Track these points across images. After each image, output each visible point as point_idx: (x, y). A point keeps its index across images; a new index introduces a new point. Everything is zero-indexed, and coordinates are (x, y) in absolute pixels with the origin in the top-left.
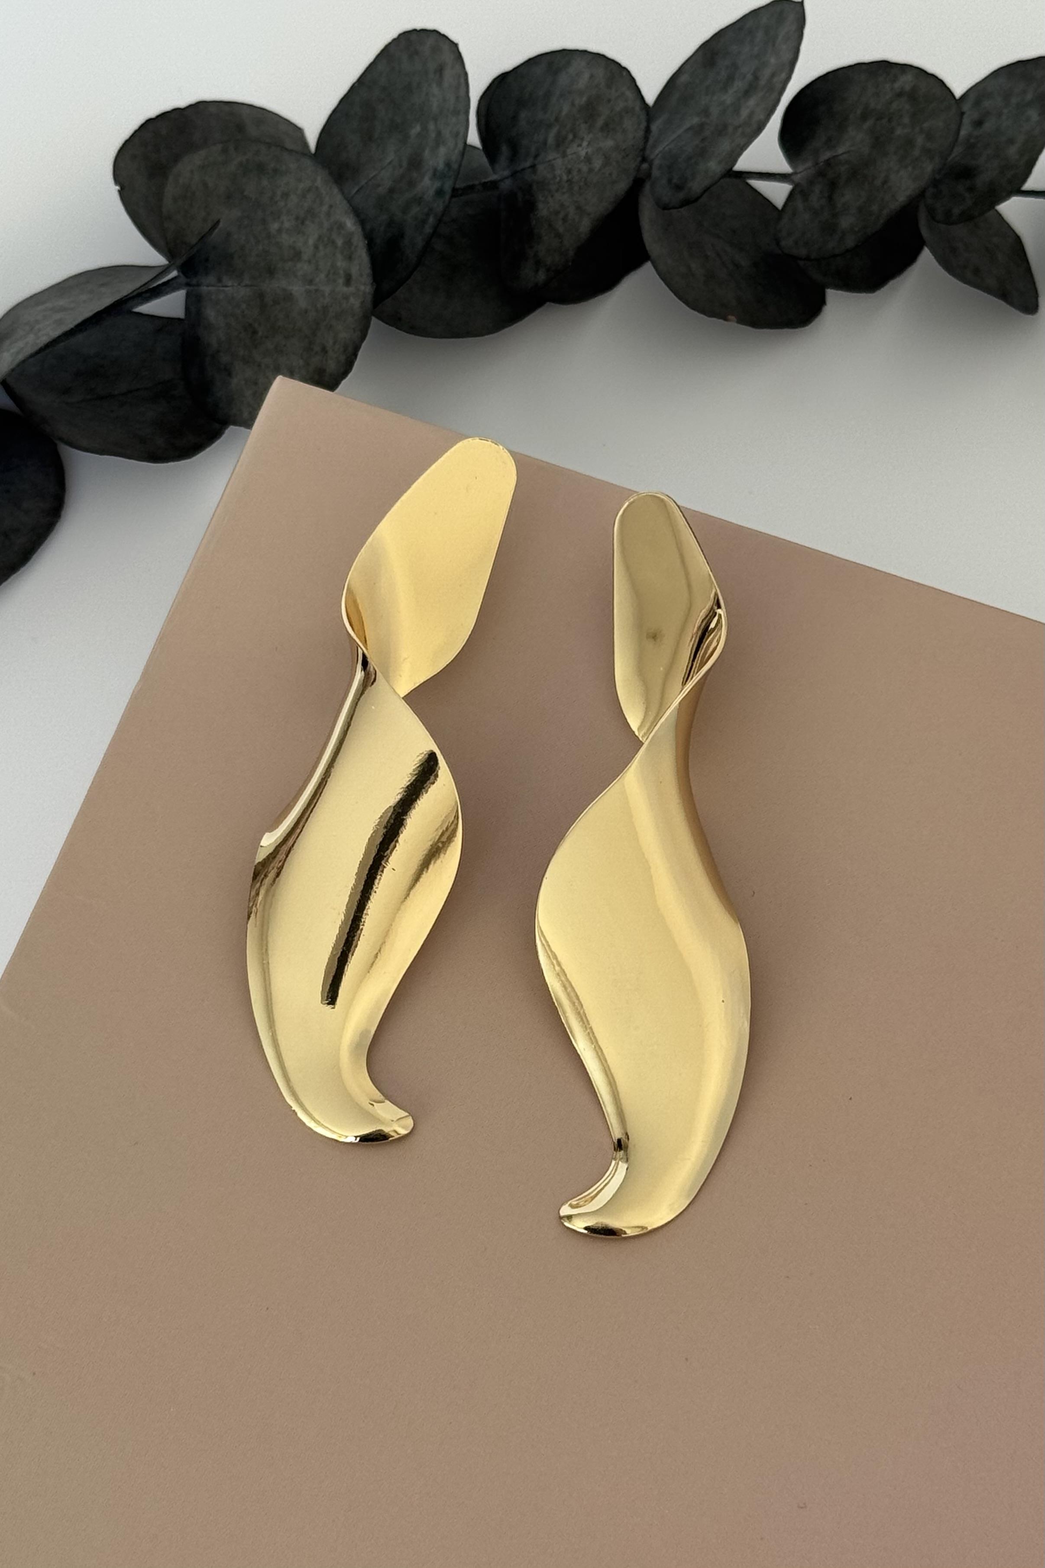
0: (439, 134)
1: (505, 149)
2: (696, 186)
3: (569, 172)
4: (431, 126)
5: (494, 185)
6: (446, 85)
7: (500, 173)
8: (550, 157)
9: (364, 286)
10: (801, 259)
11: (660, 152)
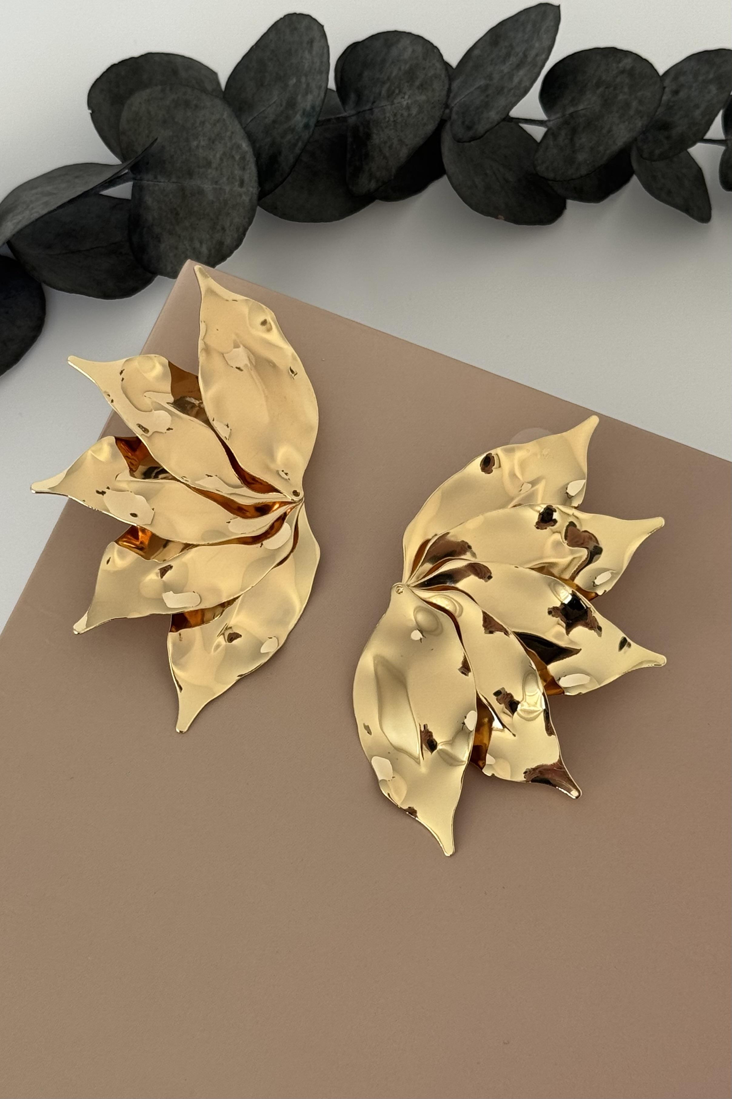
0: (308, 85)
1: (353, 96)
2: (481, 128)
3: (395, 115)
4: (303, 79)
5: (345, 119)
6: (314, 53)
7: (349, 112)
8: (382, 104)
9: (252, 188)
10: (550, 180)
11: (458, 102)
